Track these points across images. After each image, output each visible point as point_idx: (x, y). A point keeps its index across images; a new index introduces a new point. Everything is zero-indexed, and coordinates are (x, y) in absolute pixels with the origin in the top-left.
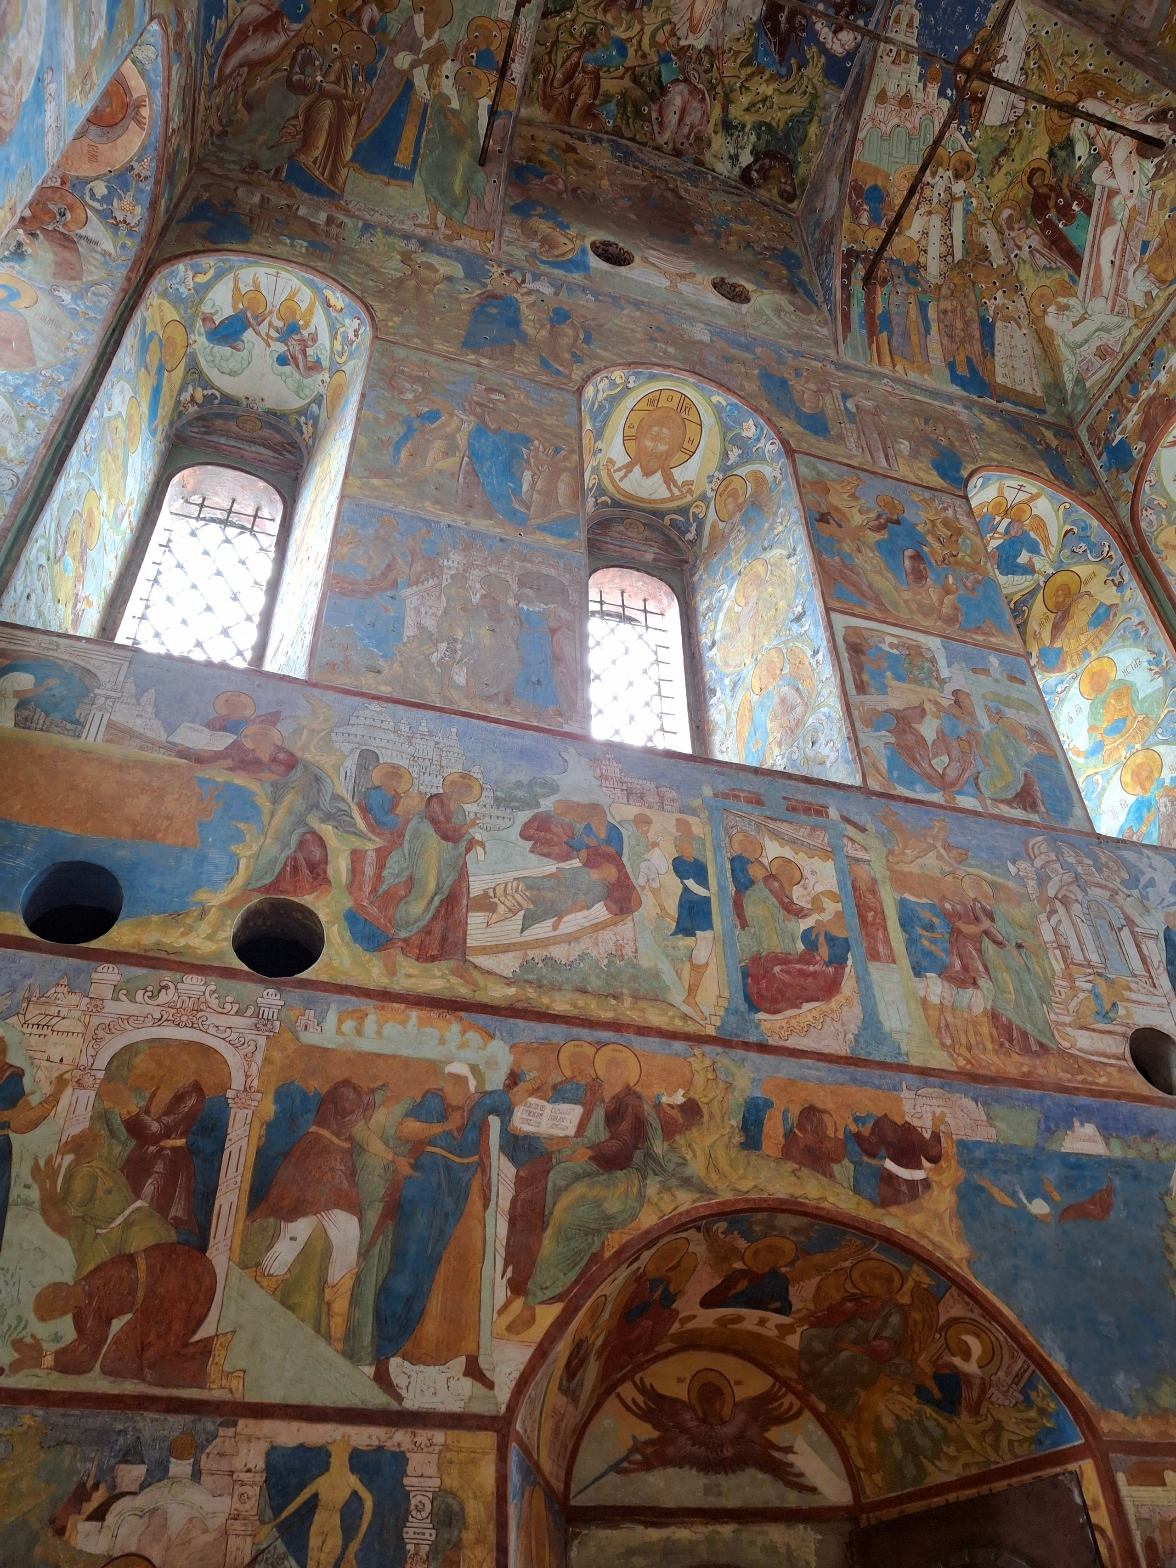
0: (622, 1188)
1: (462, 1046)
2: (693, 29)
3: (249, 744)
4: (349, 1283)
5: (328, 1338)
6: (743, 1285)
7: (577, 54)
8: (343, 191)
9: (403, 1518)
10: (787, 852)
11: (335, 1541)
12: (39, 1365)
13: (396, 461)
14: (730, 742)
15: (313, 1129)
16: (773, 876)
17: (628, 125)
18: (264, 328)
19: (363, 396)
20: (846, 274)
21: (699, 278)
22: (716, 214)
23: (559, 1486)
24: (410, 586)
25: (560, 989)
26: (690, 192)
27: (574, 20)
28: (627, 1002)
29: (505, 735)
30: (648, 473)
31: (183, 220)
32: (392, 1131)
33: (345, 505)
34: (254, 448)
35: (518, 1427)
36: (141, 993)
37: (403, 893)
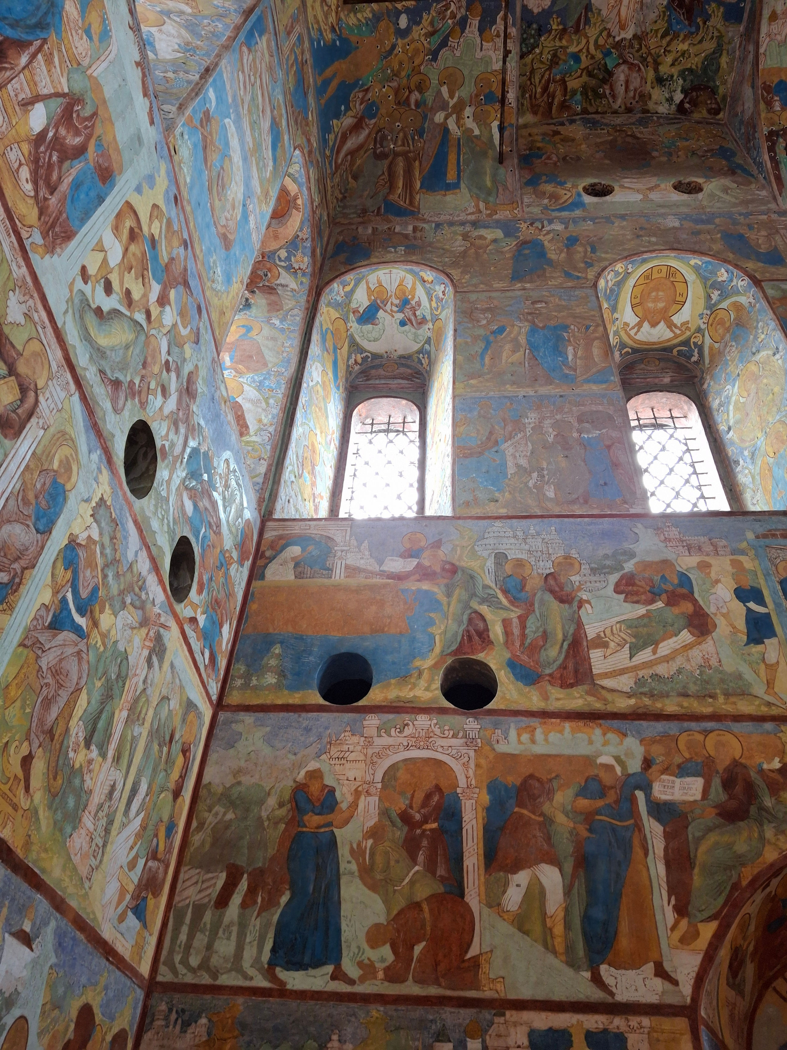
0: (745, 834)
1: (605, 744)
2: (623, 27)
3: (426, 563)
4: (561, 915)
5: (555, 953)
7: (548, 73)
8: (419, 209)
12: (375, 978)
13: (483, 365)
15: (516, 809)
17: (591, 104)
18: (388, 307)
19: (455, 330)
20: (771, 149)
21: (663, 186)
22: (665, 140)
24: (506, 441)
25: (668, 696)
26: (643, 133)
27: (541, 53)
28: (721, 699)
29: (589, 524)
30: (654, 325)
31: (331, 257)
32: (570, 807)
33: (457, 401)
34: (396, 381)
35: (703, 1013)
36: (393, 730)
37: (541, 643)
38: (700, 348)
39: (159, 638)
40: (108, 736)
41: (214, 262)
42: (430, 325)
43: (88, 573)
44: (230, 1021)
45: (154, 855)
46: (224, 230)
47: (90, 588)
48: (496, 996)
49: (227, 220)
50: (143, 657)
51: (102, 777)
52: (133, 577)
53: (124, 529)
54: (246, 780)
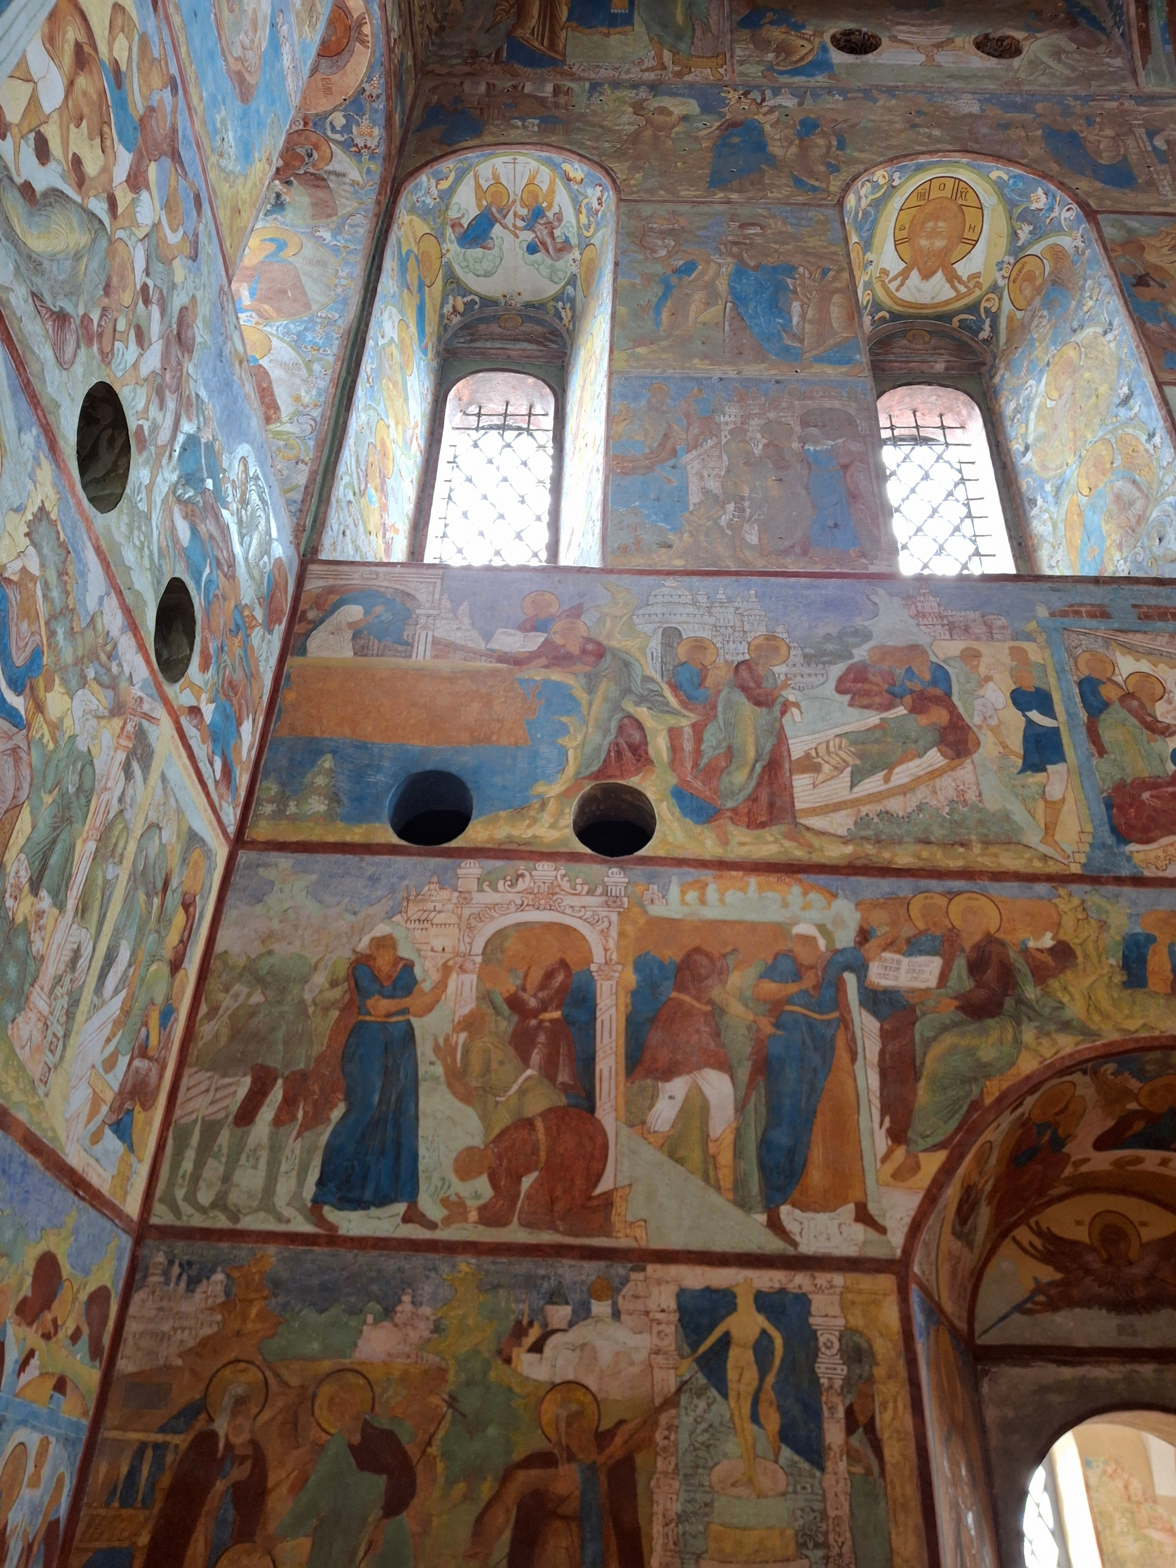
0: (995, 1035)
1: (806, 907)
3: (558, 640)
4: (730, 1138)
5: (718, 1188)
6: (1139, 1126)
8: (565, 56)
9: (813, 1354)
10: (1144, 666)
11: (751, 1374)
12: (466, 1220)
13: (658, 324)
14: (1060, 554)
15: (674, 994)
16: (1129, 695)
18: (509, 220)
19: (616, 264)
21: (958, 41)
23: (963, 1326)
25: (900, 843)
28: (977, 849)
29: (807, 588)
30: (926, 275)
31: (418, 130)
32: (750, 993)
33: (615, 381)
34: (519, 346)
35: (916, 1269)
36: (501, 883)
37: (724, 764)
38: (995, 318)
39: (141, 735)
40: (66, 878)
41: (223, 121)
42: (576, 254)
43: (24, 626)
44: (257, 1277)
45: (143, 1052)
46: (238, 67)
47: (29, 650)
48: (634, 1245)
49: (244, 48)
50: (117, 763)
51: (59, 936)
52: (97, 637)
53: (80, 561)
54: (279, 948)
